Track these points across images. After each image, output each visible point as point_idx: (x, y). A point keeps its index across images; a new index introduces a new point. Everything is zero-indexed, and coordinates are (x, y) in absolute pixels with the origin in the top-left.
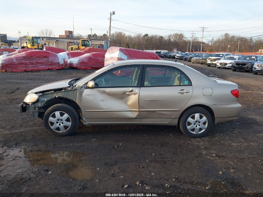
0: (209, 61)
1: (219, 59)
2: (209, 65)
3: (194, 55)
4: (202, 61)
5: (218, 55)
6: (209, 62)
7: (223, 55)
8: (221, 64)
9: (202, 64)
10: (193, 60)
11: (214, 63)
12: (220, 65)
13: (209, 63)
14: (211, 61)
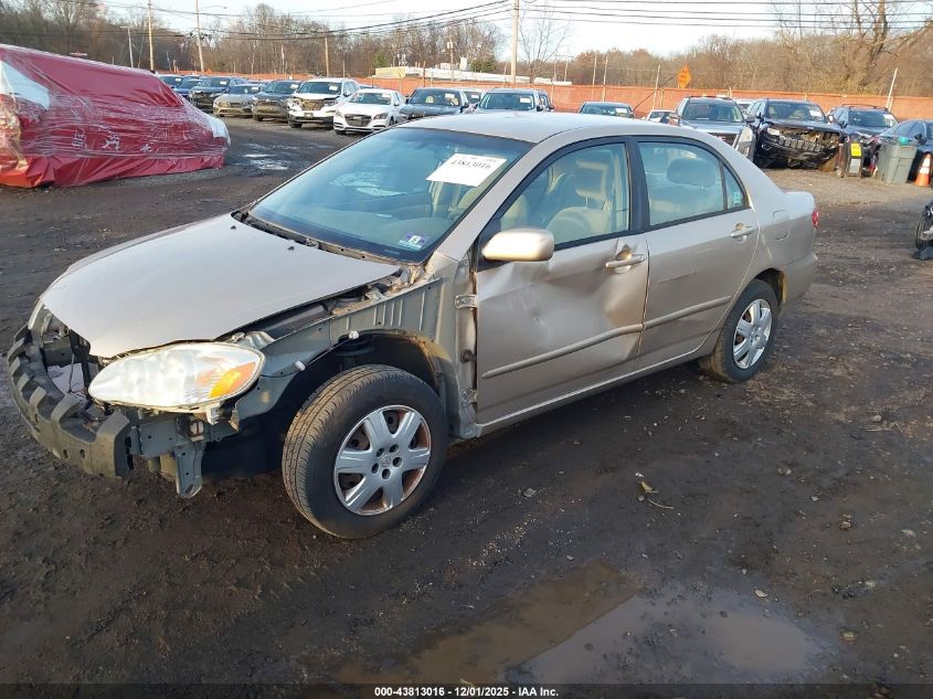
0: (298, 108)
1: (330, 101)
2: (298, 123)
3: (212, 85)
4: (260, 108)
5: (324, 88)
6: (297, 112)
7: (339, 85)
8: (349, 118)
9: (260, 119)
10: (220, 105)
11: (317, 114)
12: (346, 125)
13: (298, 118)
14: (304, 107)
